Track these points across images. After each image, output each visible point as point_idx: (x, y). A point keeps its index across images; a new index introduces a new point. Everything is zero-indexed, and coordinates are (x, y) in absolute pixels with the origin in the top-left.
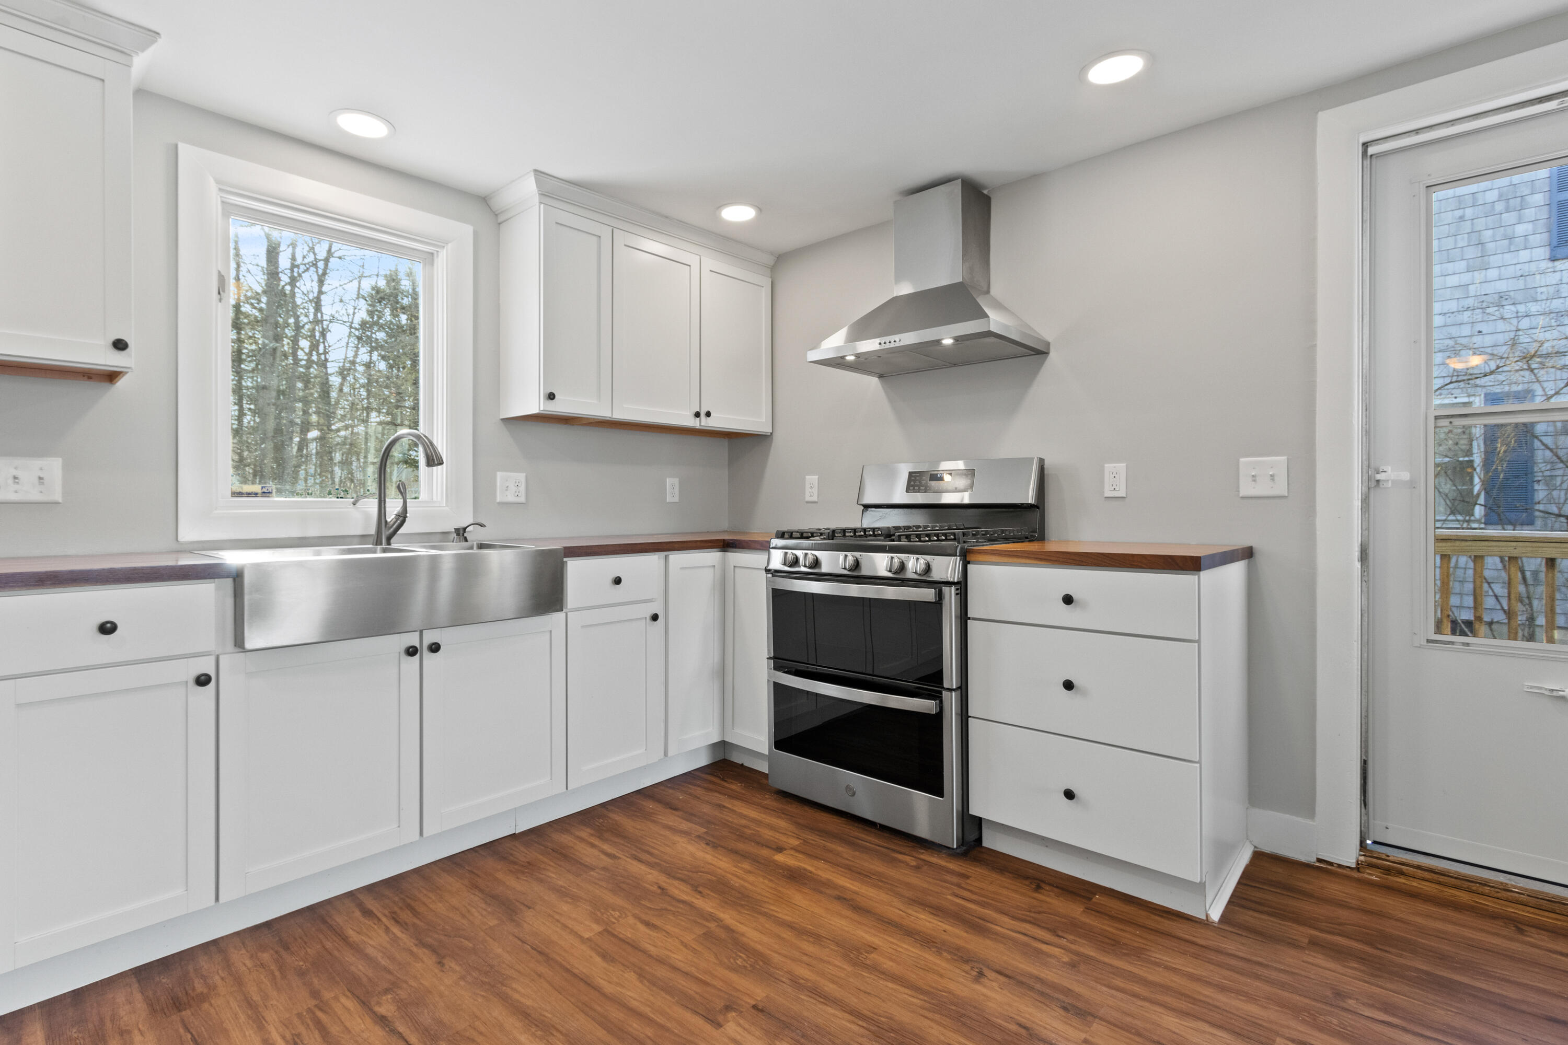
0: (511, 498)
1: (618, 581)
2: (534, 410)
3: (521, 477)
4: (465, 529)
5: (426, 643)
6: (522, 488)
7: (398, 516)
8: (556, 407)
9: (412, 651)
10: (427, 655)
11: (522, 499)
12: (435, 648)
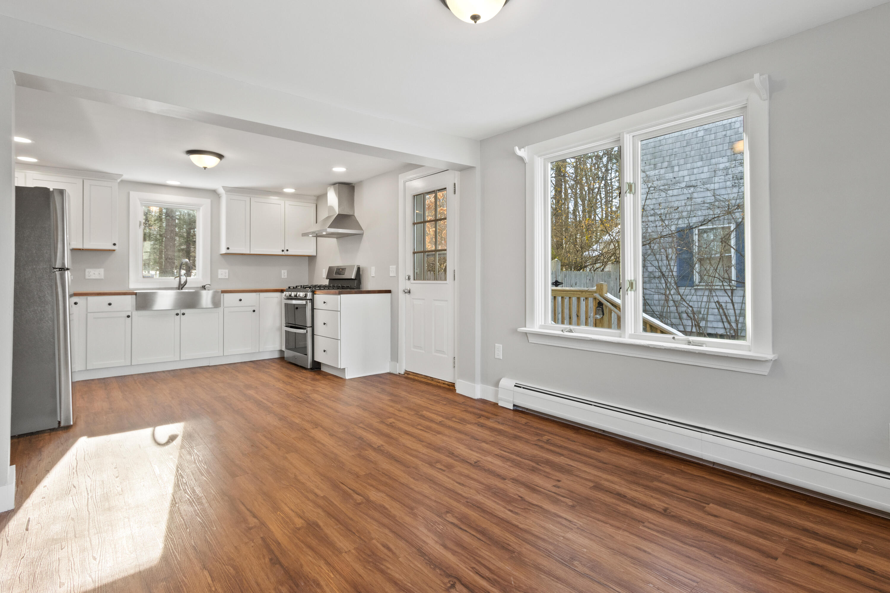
0: (223, 277)
1: (241, 300)
2: (224, 252)
3: (227, 271)
4: (205, 286)
5: (182, 313)
6: (227, 274)
7: (184, 282)
8: (229, 251)
9: (177, 314)
10: (182, 316)
11: (227, 277)
12: (183, 314)
